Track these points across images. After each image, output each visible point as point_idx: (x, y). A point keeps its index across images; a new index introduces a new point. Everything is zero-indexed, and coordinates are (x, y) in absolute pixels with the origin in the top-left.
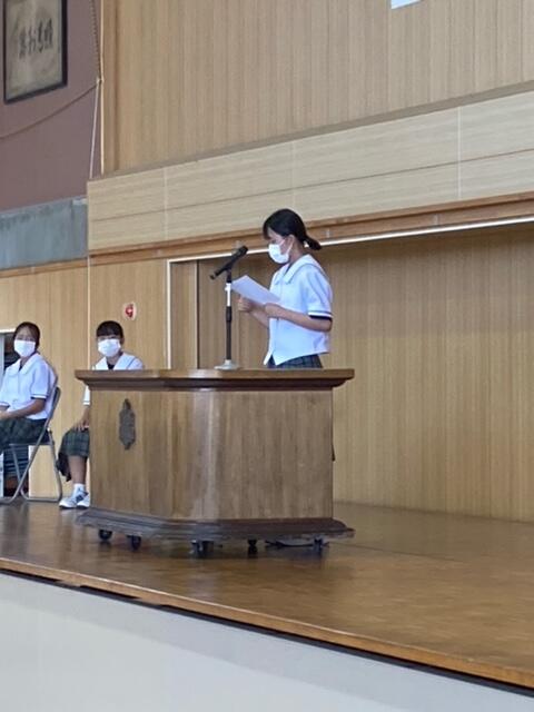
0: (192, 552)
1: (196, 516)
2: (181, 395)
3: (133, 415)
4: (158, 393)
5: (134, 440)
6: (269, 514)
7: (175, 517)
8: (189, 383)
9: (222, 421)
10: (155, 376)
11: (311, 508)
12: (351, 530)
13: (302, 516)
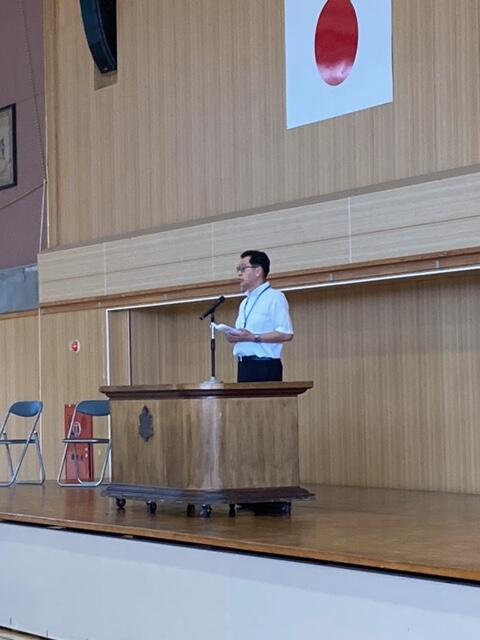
0: (202, 513)
1: (206, 487)
2: (193, 402)
3: (151, 417)
4: (175, 401)
5: (152, 435)
6: (256, 485)
7: (190, 488)
8: (197, 393)
9: (223, 419)
10: (175, 388)
11: (283, 480)
12: (313, 495)
13: (278, 486)
